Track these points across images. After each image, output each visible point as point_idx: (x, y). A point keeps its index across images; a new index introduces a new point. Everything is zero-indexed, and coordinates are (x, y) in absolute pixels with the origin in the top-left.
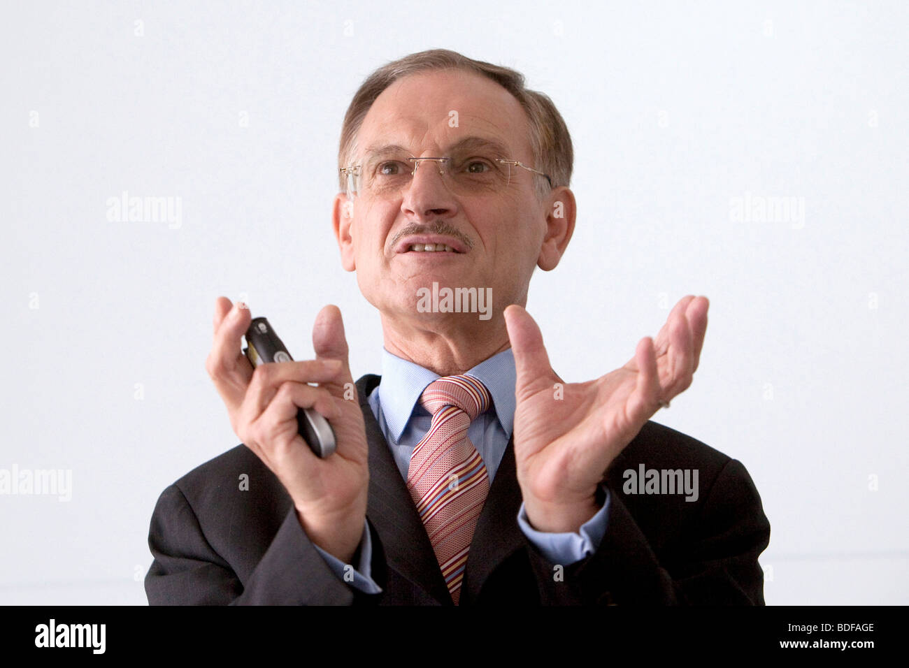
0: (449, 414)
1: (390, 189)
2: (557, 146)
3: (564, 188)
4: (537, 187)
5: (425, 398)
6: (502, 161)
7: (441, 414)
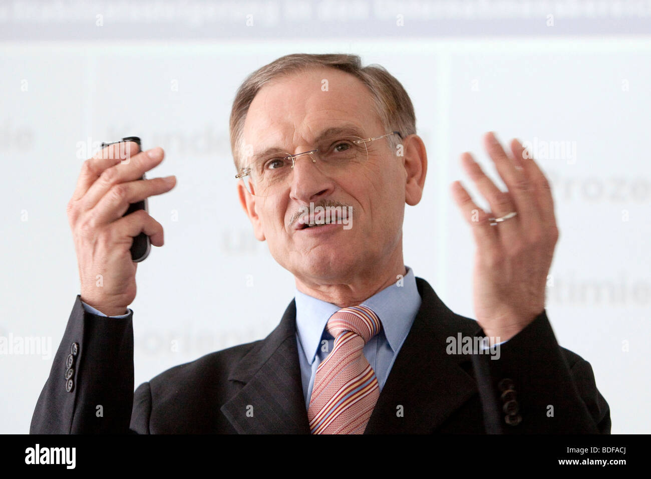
0: (346, 338)
1: (277, 180)
2: (399, 107)
3: (413, 136)
4: (391, 146)
5: (329, 326)
6: (359, 141)
7: (340, 339)
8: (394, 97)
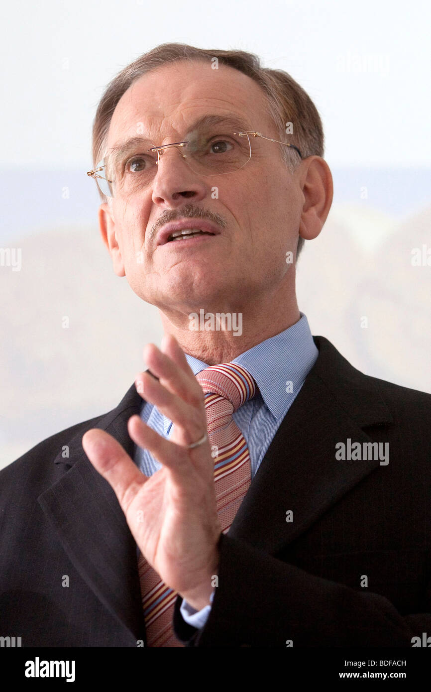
0: (208, 402)
3: (316, 157)
4: (286, 158)
6: (240, 134)
8: (295, 102)
